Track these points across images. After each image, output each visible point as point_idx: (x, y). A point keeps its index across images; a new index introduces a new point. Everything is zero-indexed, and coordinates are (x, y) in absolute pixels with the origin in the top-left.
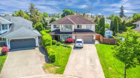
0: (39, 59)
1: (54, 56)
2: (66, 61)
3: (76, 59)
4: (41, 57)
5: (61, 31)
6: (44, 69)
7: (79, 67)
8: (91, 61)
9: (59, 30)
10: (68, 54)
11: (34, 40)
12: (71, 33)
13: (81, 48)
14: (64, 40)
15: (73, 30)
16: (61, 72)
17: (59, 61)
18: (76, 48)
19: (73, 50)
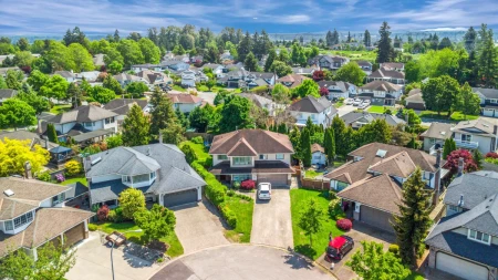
0: (214, 224)
1: (235, 220)
2: (250, 225)
3: (262, 222)
4: (215, 220)
5: (232, 165)
6: (227, 237)
7: (266, 232)
8: (281, 223)
9: (228, 164)
10: (251, 214)
11: (195, 191)
12: (248, 170)
13: (267, 201)
14: (238, 184)
15: (253, 164)
16: (246, 239)
17: (241, 225)
18: (260, 201)
19: (256, 206)
